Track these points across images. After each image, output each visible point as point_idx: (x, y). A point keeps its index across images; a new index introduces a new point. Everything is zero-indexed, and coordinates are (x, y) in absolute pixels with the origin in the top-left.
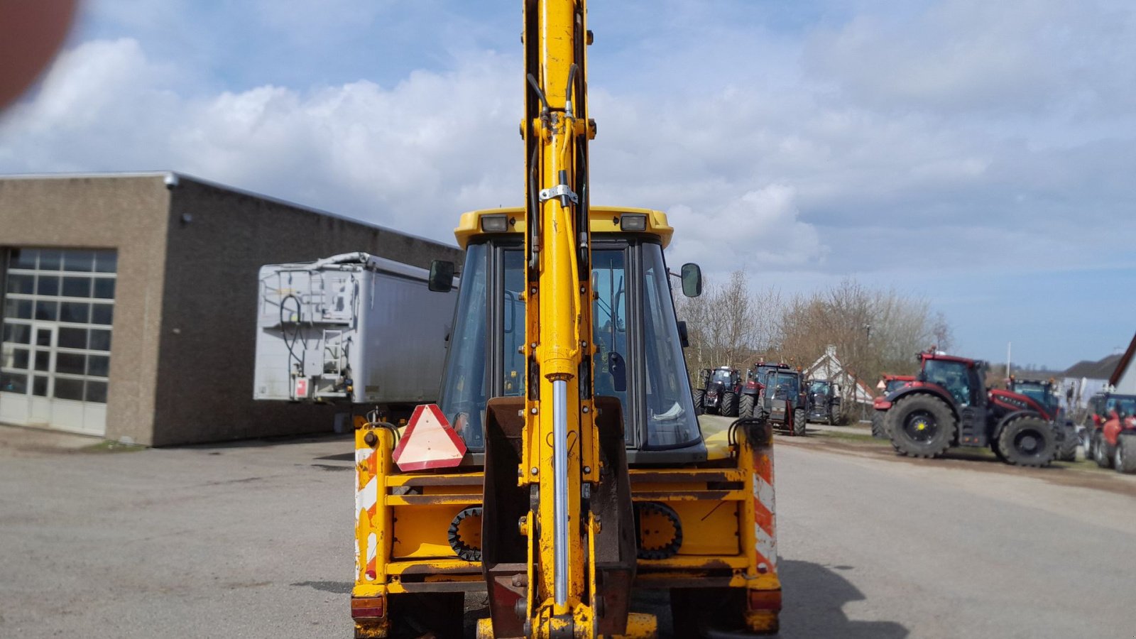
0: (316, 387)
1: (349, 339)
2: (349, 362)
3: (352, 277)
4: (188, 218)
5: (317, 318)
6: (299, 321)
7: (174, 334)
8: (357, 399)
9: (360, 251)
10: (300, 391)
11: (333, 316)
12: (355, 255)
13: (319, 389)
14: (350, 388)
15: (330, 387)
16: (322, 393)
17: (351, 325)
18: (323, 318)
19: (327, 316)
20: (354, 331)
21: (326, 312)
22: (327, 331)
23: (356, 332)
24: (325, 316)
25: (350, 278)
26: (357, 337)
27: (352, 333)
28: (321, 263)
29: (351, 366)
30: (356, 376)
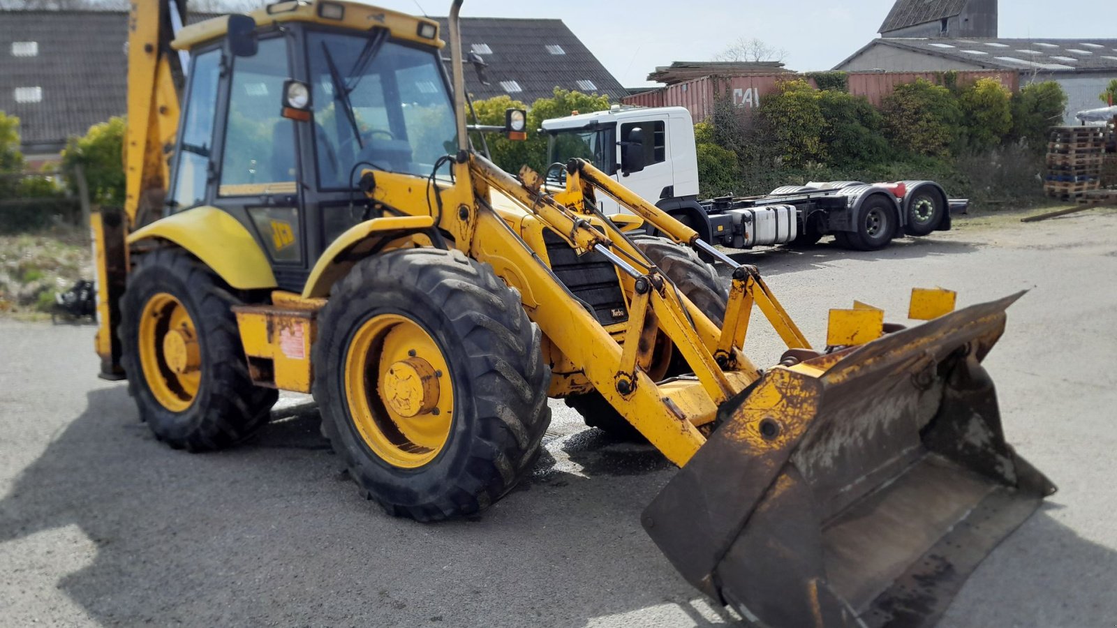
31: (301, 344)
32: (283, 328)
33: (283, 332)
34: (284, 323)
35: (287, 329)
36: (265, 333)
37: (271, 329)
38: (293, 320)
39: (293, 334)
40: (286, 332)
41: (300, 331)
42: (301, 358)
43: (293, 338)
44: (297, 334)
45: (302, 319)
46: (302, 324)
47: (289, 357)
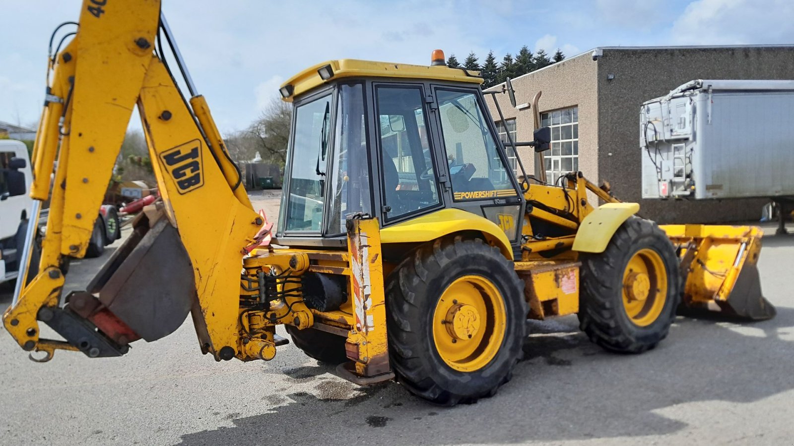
0: (675, 188)
1: (692, 150)
2: (693, 168)
3: (691, 100)
4: (611, 77)
5: (668, 136)
6: (656, 140)
7: (609, 156)
8: (699, 195)
9: (695, 79)
10: (664, 191)
11: (680, 133)
12: (692, 82)
13: (676, 189)
14: (693, 187)
15: (682, 188)
16: (678, 192)
17: (691, 139)
18: (672, 135)
19: (675, 134)
20: (694, 143)
21: (674, 131)
22: (676, 145)
23: (696, 143)
24: (673, 134)
25: (689, 101)
26: (697, 146)
27: (693, 145)
28: (672, 93)
29: (694, 171)
30: (697, 177)
31: (574, 283)
32: (563, 276)
33: (563, 279)
34: (564, 273)
35: (566, 276)
36: (553, 284)
37: (557, 279)
38: (569, 270)
39: (569, 278)
40: (565, 279)
41: (573, 275)
42: (574, 292)
43: (569, 281)
44: (572, 278)
45: (574, 268)
46: (575, 271)
47: (567, 293)
